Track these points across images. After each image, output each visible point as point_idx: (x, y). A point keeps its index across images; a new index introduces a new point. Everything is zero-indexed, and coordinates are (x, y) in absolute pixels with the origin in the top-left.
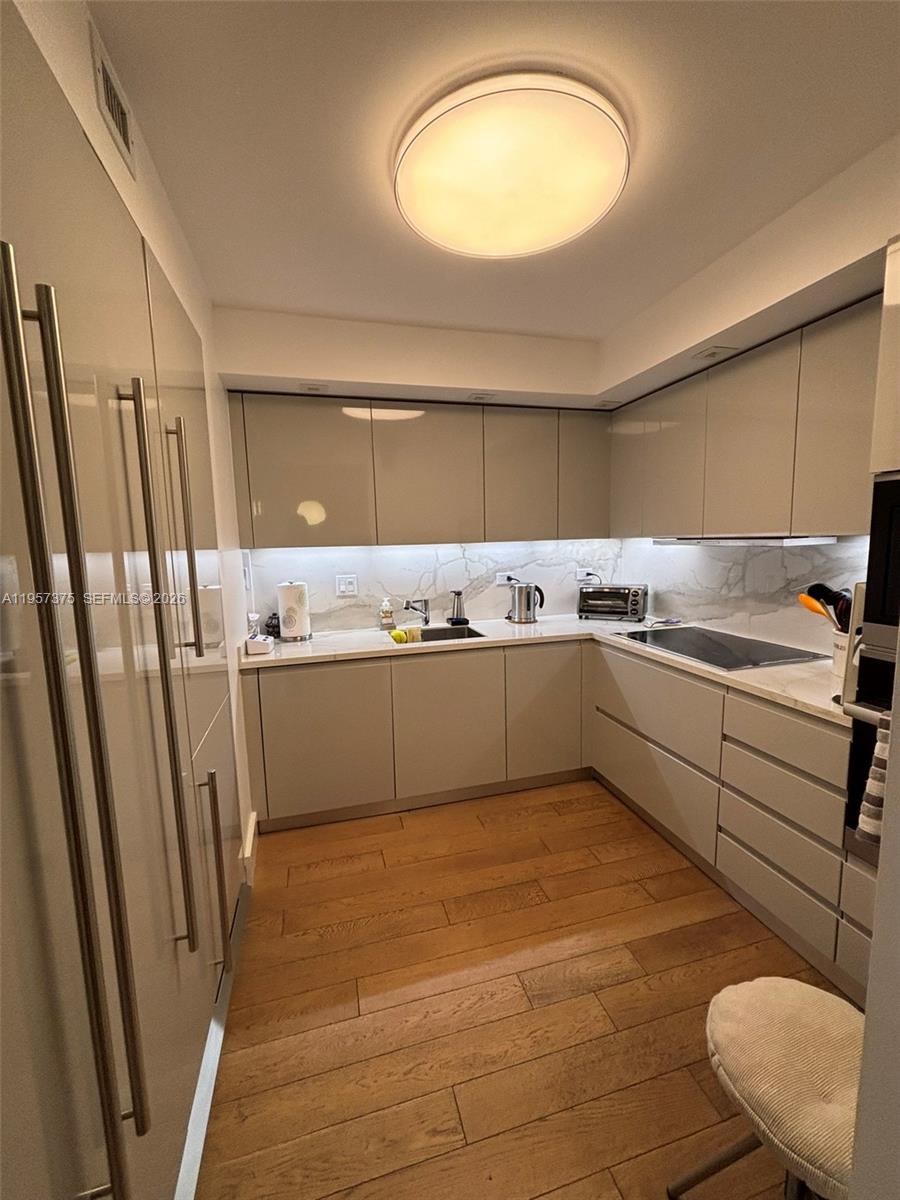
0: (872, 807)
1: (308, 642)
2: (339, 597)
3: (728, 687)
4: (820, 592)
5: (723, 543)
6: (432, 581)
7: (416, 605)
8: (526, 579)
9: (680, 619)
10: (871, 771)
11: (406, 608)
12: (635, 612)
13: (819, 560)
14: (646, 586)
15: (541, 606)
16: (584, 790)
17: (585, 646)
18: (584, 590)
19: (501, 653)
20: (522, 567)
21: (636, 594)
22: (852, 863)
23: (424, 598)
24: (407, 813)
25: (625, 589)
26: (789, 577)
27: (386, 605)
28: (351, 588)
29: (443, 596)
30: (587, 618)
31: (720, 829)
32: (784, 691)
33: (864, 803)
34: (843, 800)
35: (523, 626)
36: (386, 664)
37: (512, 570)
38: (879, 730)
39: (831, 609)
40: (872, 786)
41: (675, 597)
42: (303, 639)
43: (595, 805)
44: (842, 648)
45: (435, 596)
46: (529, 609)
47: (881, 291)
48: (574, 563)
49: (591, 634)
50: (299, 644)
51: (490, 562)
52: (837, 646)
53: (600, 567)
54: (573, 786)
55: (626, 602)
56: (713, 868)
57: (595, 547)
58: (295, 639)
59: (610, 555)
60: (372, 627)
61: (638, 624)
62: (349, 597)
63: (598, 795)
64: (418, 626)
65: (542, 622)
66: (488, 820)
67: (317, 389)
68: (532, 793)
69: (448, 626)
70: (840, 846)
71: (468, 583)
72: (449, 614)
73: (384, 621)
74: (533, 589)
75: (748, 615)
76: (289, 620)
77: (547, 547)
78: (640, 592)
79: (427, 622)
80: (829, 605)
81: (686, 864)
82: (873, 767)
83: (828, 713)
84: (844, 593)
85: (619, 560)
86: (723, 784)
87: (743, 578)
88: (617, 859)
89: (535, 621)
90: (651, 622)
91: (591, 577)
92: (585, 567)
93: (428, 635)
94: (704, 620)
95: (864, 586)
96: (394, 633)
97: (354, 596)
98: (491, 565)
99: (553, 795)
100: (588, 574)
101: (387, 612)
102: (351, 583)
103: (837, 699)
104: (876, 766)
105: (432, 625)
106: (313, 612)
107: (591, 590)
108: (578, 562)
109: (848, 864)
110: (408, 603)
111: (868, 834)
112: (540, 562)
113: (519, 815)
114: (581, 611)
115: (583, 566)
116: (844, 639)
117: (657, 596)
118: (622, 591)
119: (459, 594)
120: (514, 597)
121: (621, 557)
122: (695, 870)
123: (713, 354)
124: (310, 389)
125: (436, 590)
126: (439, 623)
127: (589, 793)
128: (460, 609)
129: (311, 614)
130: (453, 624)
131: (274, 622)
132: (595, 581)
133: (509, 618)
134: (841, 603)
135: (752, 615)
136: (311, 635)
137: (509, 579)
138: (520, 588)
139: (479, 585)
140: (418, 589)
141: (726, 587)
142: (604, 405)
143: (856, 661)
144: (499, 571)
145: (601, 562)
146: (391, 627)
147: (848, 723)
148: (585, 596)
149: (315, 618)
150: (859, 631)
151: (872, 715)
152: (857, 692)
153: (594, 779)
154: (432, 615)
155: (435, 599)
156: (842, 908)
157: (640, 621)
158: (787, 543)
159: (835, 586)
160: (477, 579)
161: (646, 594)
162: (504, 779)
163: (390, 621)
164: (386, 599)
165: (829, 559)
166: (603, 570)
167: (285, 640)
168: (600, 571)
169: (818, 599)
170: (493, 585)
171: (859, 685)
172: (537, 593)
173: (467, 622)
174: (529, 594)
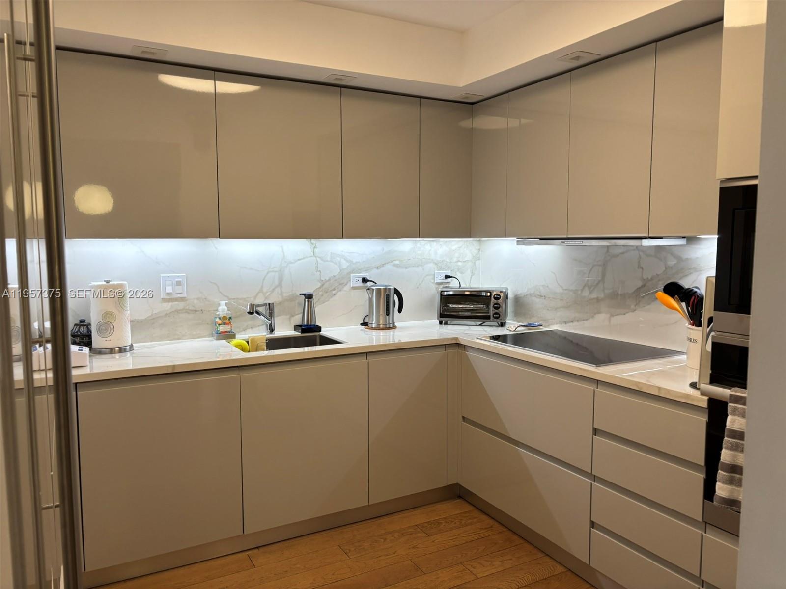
0: (726, 474)
1: (128, 354)
2: (164, 300)
3: (598, 380)
4: (674, 290)
5: (586, 243)
6: (277, 283)
7: (260, 309)
8: (384, 279)
9: (541, 323)
10: (724, 441)
11: (251, 313)
12: (497, 316)
13: (672, 262)
14: (507, 289)
15: (400, 310)
16: (452, 509)
17: (451, 351)
18: (445, 293)
19: (363, 360)
20: (378, 268)
21: (497, 298)
22: (709, 534)
23: (267, 302)
24: (256, 551)
25: (487, 292)
26: (645, 277)
27: (223, 309)
28: (179, 289)
29: (292, 299)
30: (446, 324)
31: (593, 524)
32: (648, 381)
33: (720, 471)
34: (701, 476)
35: (382, 333)
36: (235, 375)
37: (367, 270)
38: (730, 405)
39: (684, 304)
40: (726, 455)
41: (537, 300)
42: (122, 350)
43: (463, 522)
44: (695, 341)
45: (280, 299)
46: (388, 314)
47: (721, 19)
48: (432, 265)
49: (456, 339)
50: (117, 356)
51: (343, 261)
52: (690, 340)
53: (458, 270)
54: (440, 506)
55: (488, 306)
56: (588, 567)
57: (454, 248)
58: (112, 351)
59: (469, 256)
60: (204, 337)
61: (500, 328)
62: (176, 300)
63: (465, 513)
64: (262, 334)
65: (402, 328)
66: (352, 549)
67: (152, 53)
68: (396, 517)
69: (297, 334)
70: (700, 519)
71: (319, 285)
72: (297, 320)
73: (222, 329)
74: (392, 292)
75: (608, 315)
76: (106, 327)
77: (405, 246)
78: (501, 295)
79: (272, 330)
80: (682, 302)
81: (560, 569)
82: (726, 438)
83: (688, 396)
84: (695, 290)
85: (477, 262)
86: (595, 478)
87: (603, 280)
88: (494, 571)
89: (394, 327)
90: (512, 326)
91: (449, 280)
92: (443, 269)
93: (274, 344)
94: (566, 323)
95: (714, 280)
96: (234, 341)
97: (183, 299)
98: (345, 265)
99: (419, 517)
100: (447, 277)
101: (224, 318)
102: (179, 283)
103: (693, 385)
104: (729, 437)
105: (279, 333)
106: (133, 318)
107: (451, 293)
108: (436, 264)
109: (707, 535)
110: (252, 306)
111: (723, 498)
112: (397, 262)
113: (385, 540)
114: (442, 315)
115: (441, 268)
116: (697, 333)
117: (517, 299)
118: (484, 294)
119: (309, 297)
120: (371, 300)
121: (479, 259)
122: (569, 573)
123: (578, 58)
124: (143, 52)
125: (282, 293)
126: (285, 330)
127: (458, 512)
128: (311, 313)
129: (131, 321)
130: (303, 331)
131: (83, 330)
132: (454, 284)
133: (365, 324)
134: (693, 298)
135: (612, 315)
136: (131, 346)
137: (365, 280)
138: (379, 290)
139: (333, 286)
140: (261, 291)
141: (586, 288)
142: (467, 98)
143: (709, 348)
144: (353, 272)
145: (460, 264)
146: (229, 336)
147: (703, 402)
148: (445, 300)
149: (137, 325)
150: (710, 320)
151: (723, 392)
152: (711, 375)
153: (460, 497)
154: (278, 321)
155: (280, 303)
156: (702, 578)
157: (502, 325)
158: (646, 243)
159: (686, 283)
160: (329, 280)
161: (507, 297)
162: (368, 504)
163: (227, 328)
164: (223, 303)
165: (679, 259)
166: (462, 273)
167: (100, 352)
168: (458, 273)
169: (673, 297)
170: (347, 288)
171: (712, 369)
172: (396, 296)
173: (319, 329)
174: (388, 297)
